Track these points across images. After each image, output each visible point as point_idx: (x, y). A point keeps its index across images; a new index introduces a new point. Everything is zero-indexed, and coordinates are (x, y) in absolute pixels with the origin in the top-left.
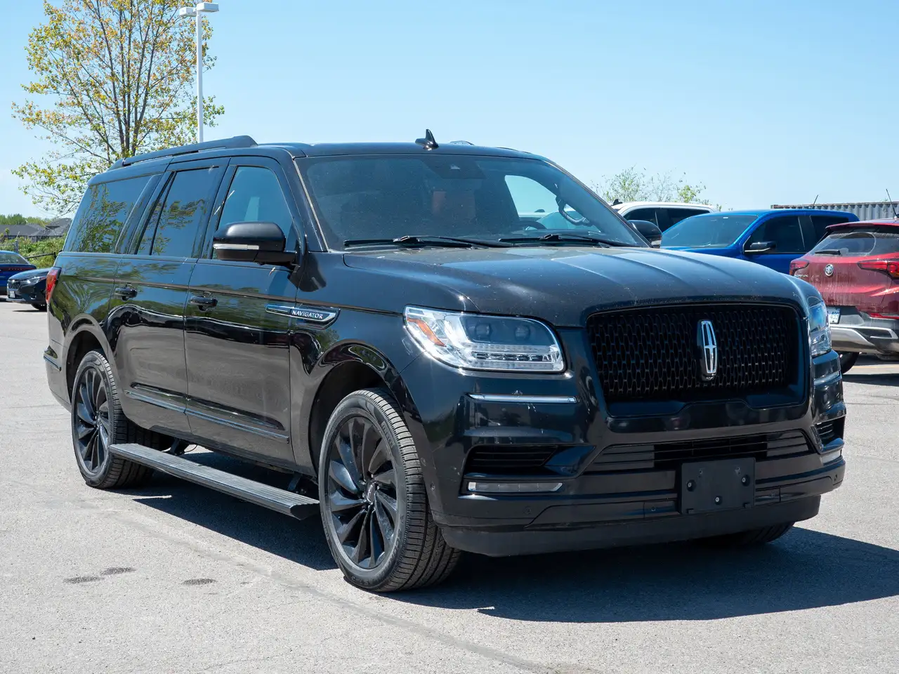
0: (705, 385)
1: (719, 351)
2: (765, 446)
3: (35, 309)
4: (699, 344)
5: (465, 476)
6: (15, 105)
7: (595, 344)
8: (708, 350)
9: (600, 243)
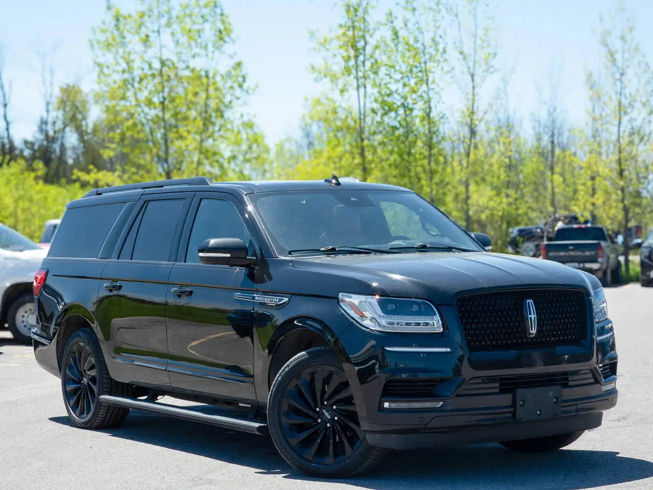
0: (530, 340)
1: (537, 319)
2: (567, 379)
4: (525, 314)
5: (382, 399)
7: (461, 315)
8: (531, 318)
9: (453, 250)
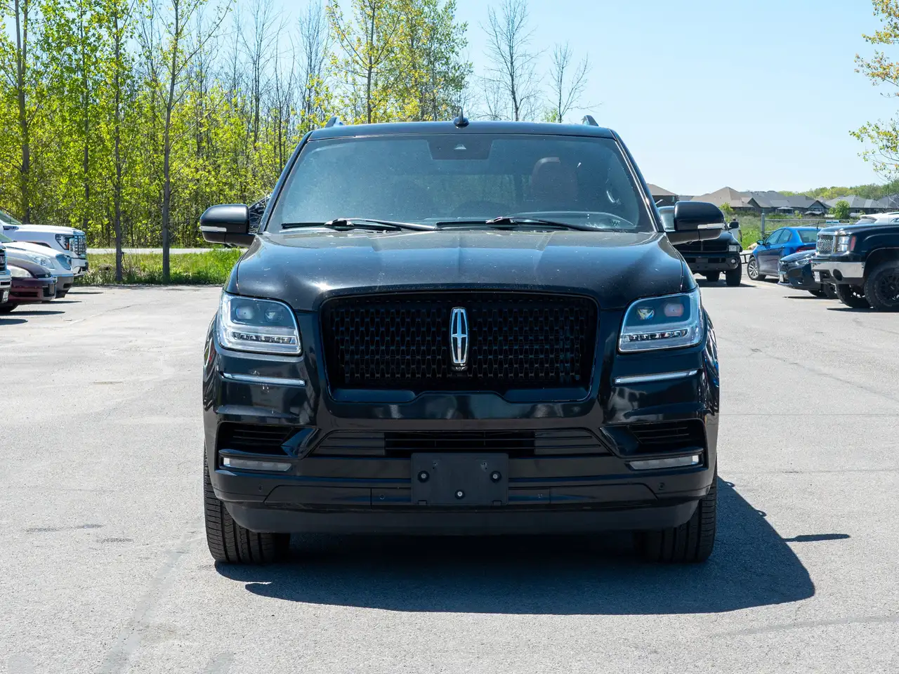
2: (531, 444)
3: (813, 295)
4: (445, 332)
6: (858, 58)
8: (456, 339)
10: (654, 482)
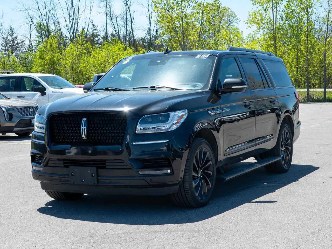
2: (105, 164)
10: (148, 179)
